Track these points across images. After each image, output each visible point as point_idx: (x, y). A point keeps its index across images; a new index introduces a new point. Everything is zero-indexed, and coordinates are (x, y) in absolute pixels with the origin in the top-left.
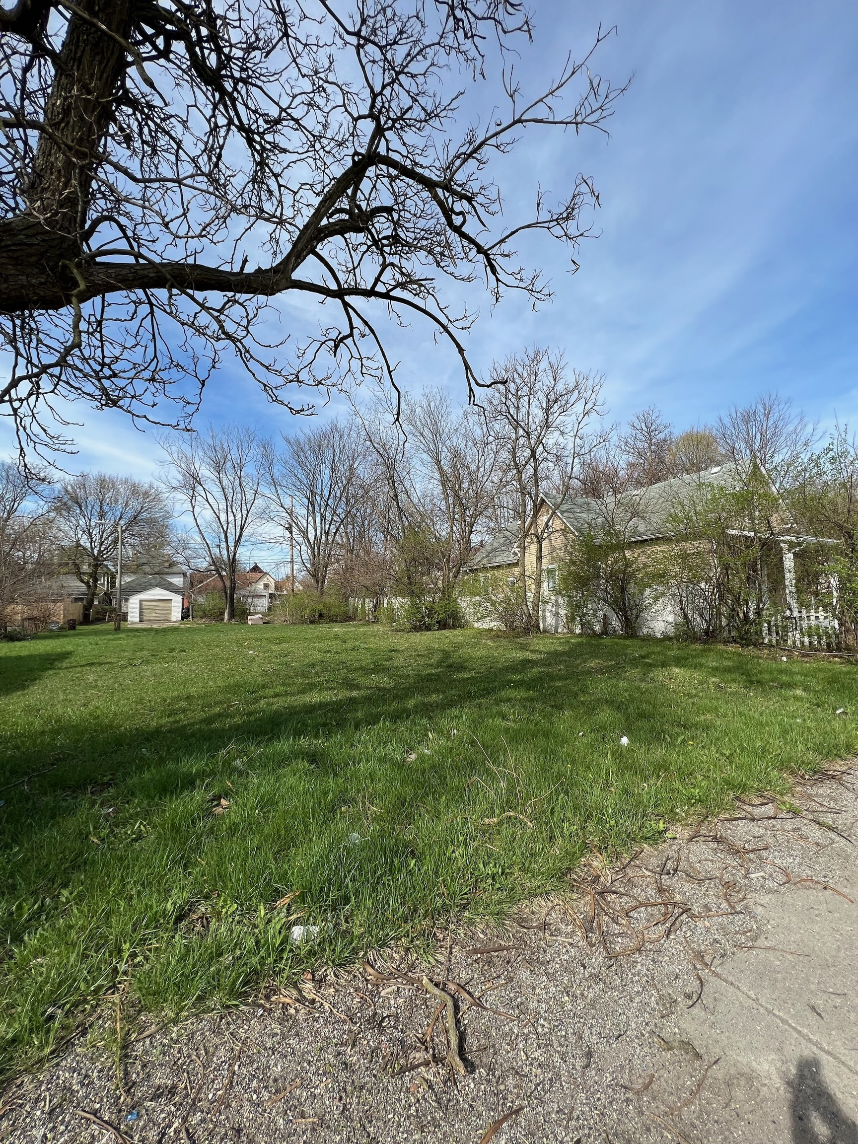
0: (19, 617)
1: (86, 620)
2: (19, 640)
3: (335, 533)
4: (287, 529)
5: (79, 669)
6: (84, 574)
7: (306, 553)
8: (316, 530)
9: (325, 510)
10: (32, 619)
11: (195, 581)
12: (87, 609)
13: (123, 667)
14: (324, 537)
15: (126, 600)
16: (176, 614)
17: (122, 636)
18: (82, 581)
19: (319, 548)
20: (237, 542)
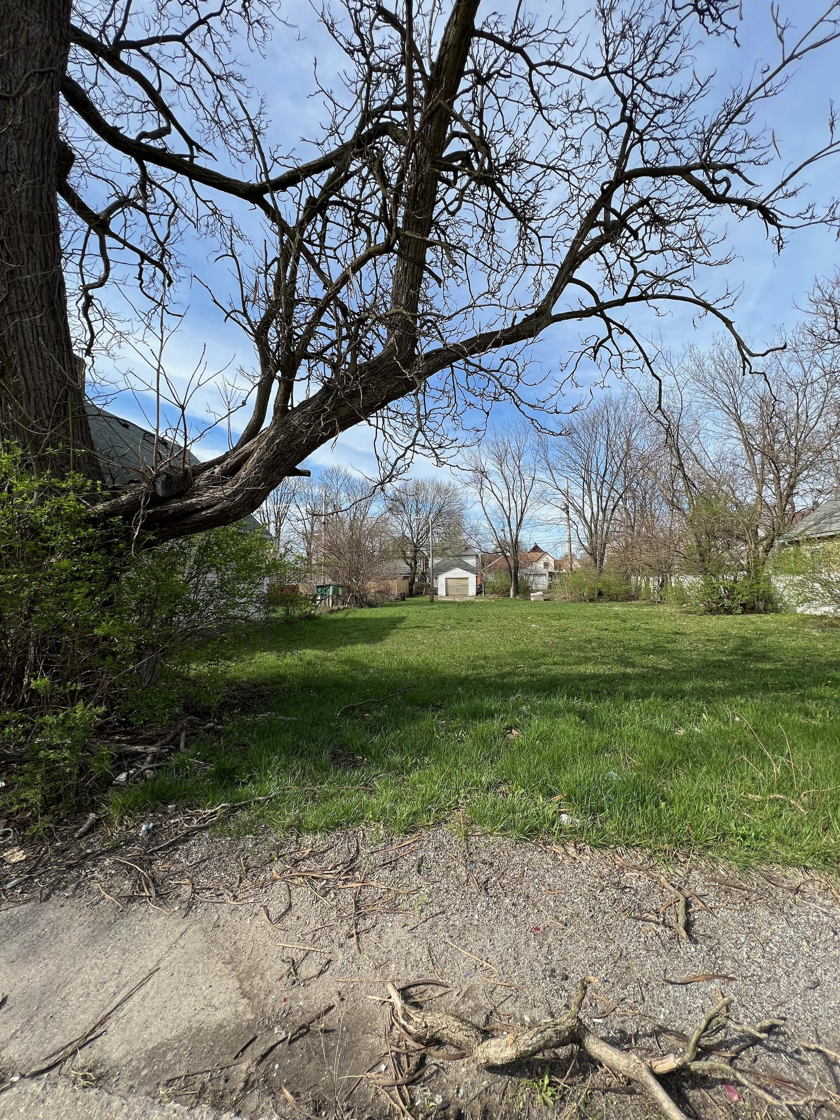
0: (373, 591)
1: (411, 594)
2: (375, 607)
3: (613, 510)
4: (563, 510)
5: (411, 630)
6: (409, 558)
7: (583, 532)
8: (592, 509)
9: (602, 487)
10: (380, 592)
11: (485, 561)
12: (411, 584)
13: (439, 631)
14: (601, 513)
15: (436, 578)
16: (472, 590)
17: (436, 606)
18: (407, 563)
19: (596, 526)
20: (519, 525)
